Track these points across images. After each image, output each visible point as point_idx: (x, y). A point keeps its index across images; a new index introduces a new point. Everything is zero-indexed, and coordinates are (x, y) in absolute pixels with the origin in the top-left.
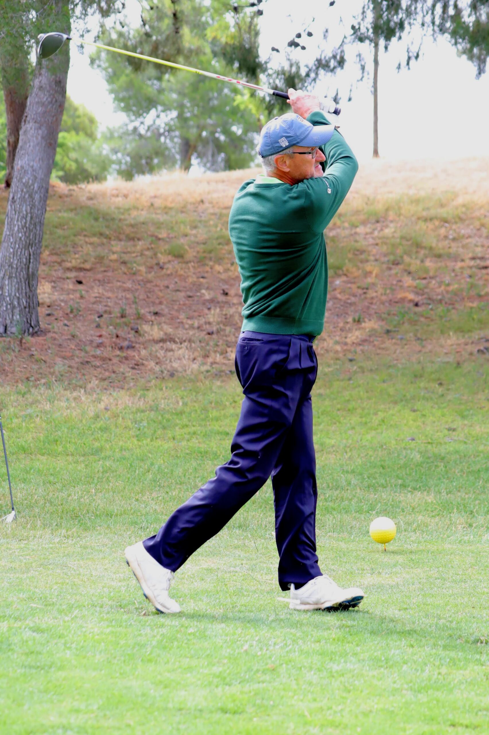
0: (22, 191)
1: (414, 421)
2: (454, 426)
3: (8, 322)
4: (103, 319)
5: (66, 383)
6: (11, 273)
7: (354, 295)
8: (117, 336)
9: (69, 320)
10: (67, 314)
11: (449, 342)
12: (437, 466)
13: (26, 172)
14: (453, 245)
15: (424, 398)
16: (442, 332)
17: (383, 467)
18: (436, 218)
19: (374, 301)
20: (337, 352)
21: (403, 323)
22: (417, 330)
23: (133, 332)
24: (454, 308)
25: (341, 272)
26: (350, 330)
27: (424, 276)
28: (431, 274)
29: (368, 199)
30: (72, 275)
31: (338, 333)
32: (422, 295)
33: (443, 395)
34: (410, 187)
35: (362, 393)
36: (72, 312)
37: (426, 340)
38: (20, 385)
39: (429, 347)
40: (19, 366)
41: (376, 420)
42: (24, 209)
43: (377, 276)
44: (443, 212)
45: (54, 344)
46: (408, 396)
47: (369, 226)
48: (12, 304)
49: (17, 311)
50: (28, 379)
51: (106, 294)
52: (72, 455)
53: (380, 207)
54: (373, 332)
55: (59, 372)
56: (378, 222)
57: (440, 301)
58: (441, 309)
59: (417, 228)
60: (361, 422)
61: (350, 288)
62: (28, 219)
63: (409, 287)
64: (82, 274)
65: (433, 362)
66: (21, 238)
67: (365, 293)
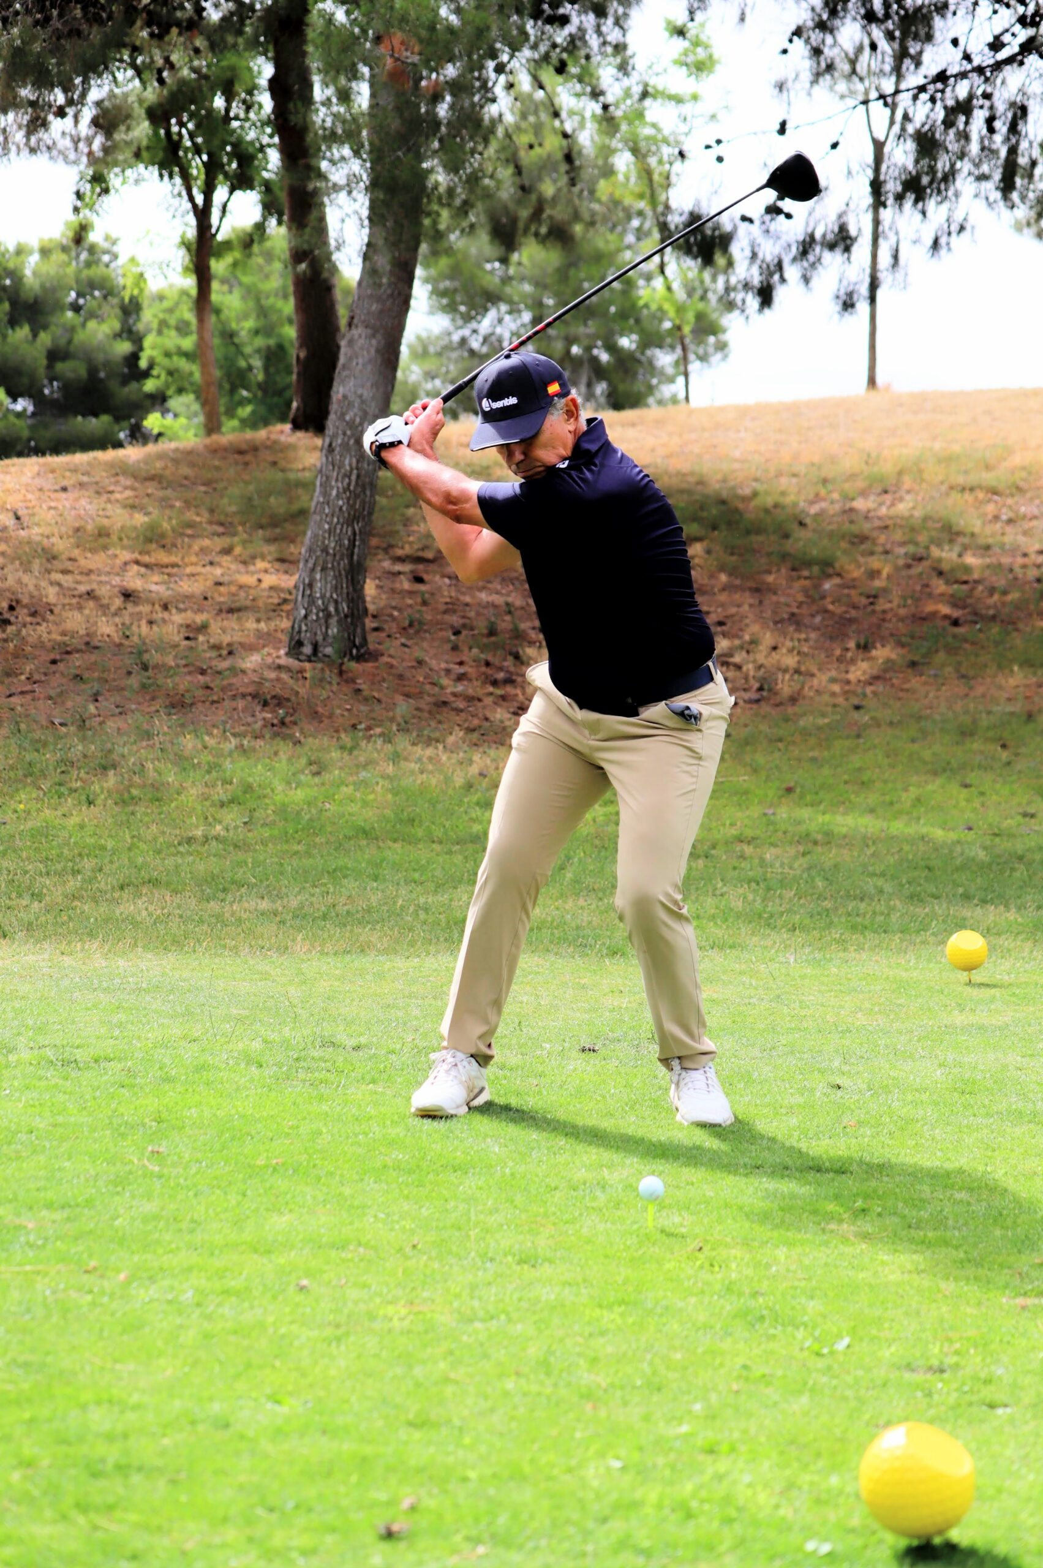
0: (344, 434)
1: (968, 801)
2: (1031, 810)
3: (320, 638)
4: (462, 637)
5: (415, 734)
6: (325, 562)
7: (855, 607)
8: (488, 664)
9: (409, 638)
10: (404, 629)
11: (1012, 682)
12: (1013, 870)
13: (350, 405)
14: (1009, 529)
15: (980, 766)
16: (1000, 667)
17: (929, 869)
18: (980, 487)
19: (889, 616)
20: (833, 694)
21: (937, 651)
22: (960, 663)
23: (510, 658)
24: (1017, 630)
25: (830, 571)
26: (853, 661)
27: (965, 578)
28: (976, 576)
29: (869, 455)
30: (407, 568)
31: (835, 665)
32: (964, 607)
33: (1009, 763)
34: (935, 438)
35: (880, 757)
36: (411, 625)
37: (973, 678)
38: (343, 735)
39: (980, 690)
40: (339, 707)
41: (907, 798)
42: (347, 462)
43: (889, 577)
44: (989, 478)
45: (389, 674)
46: (954, 764)
47: (872, 498)
48: (325, 610)
49: (333, 621)
50: (354, 726)
51: (462, 598)
52: (440, 842)
53: (888, 468)
54: (889, 666)
55: (403, 717)
56: (886, 492)
57: (993, 618)
58: (995, 630)
59: (950, 502)
60: (884, 802)
61: (848, 595)
62: (354, 477)
63: (942, 595)
64: (421, 567)
65: (989, 713)
66: (341, 508)
67: (872, 604)
